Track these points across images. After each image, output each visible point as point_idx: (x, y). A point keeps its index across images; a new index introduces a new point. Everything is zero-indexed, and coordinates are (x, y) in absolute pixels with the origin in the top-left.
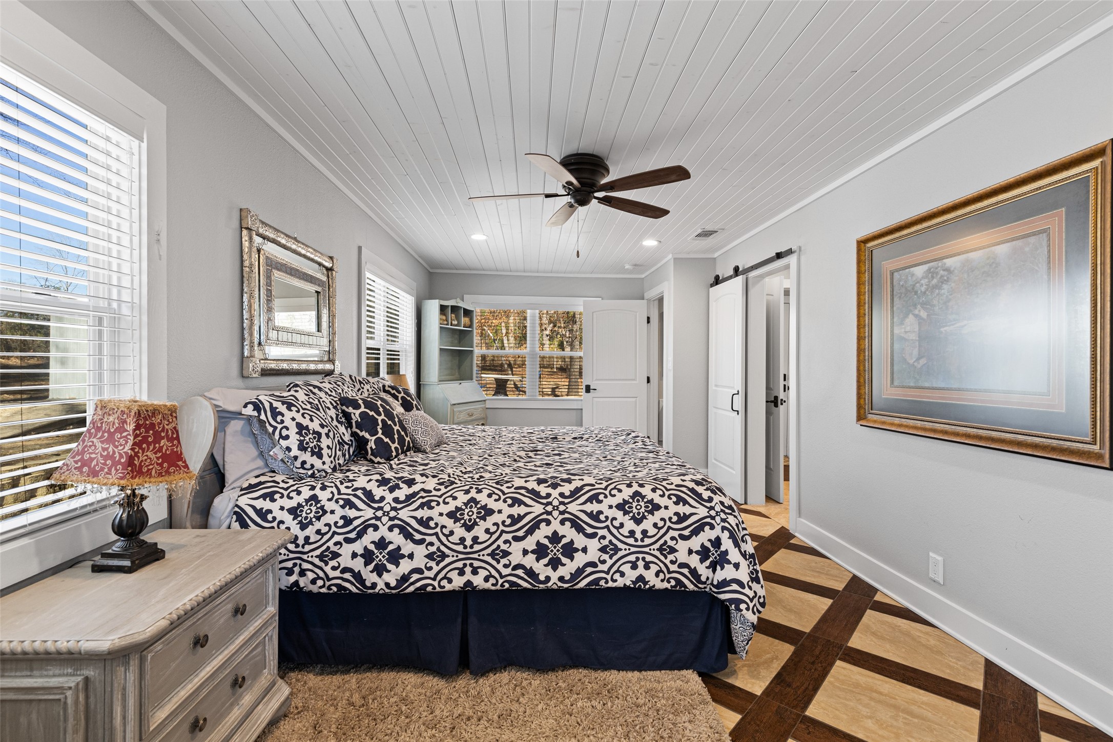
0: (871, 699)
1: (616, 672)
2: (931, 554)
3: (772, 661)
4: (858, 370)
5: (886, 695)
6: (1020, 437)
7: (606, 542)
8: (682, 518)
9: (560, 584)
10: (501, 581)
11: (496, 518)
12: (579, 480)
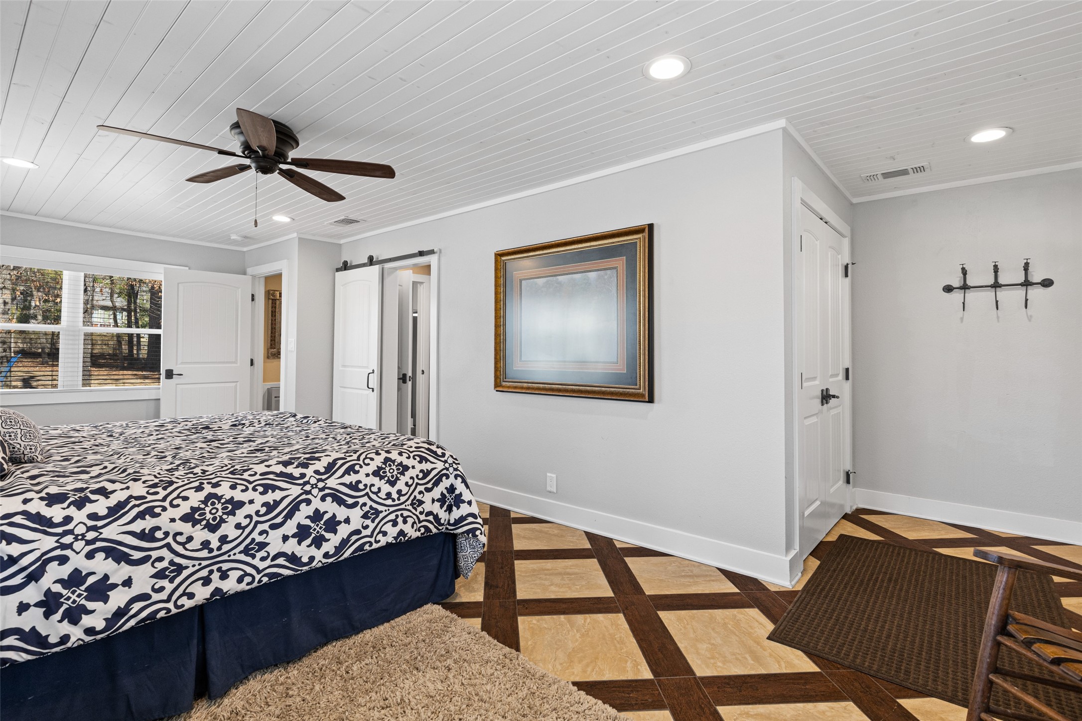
0: (546, 575)
1: (369, 631)
2: (548, 474)
3: (476, 577)
4: (496, 350)
5: (551, 570)
6: (603, 389)
7: (366, 509)
8: (426, 474)
9: (324, 561)
10: (258, 577)
11: (248, 509)
12: (325, 456)
